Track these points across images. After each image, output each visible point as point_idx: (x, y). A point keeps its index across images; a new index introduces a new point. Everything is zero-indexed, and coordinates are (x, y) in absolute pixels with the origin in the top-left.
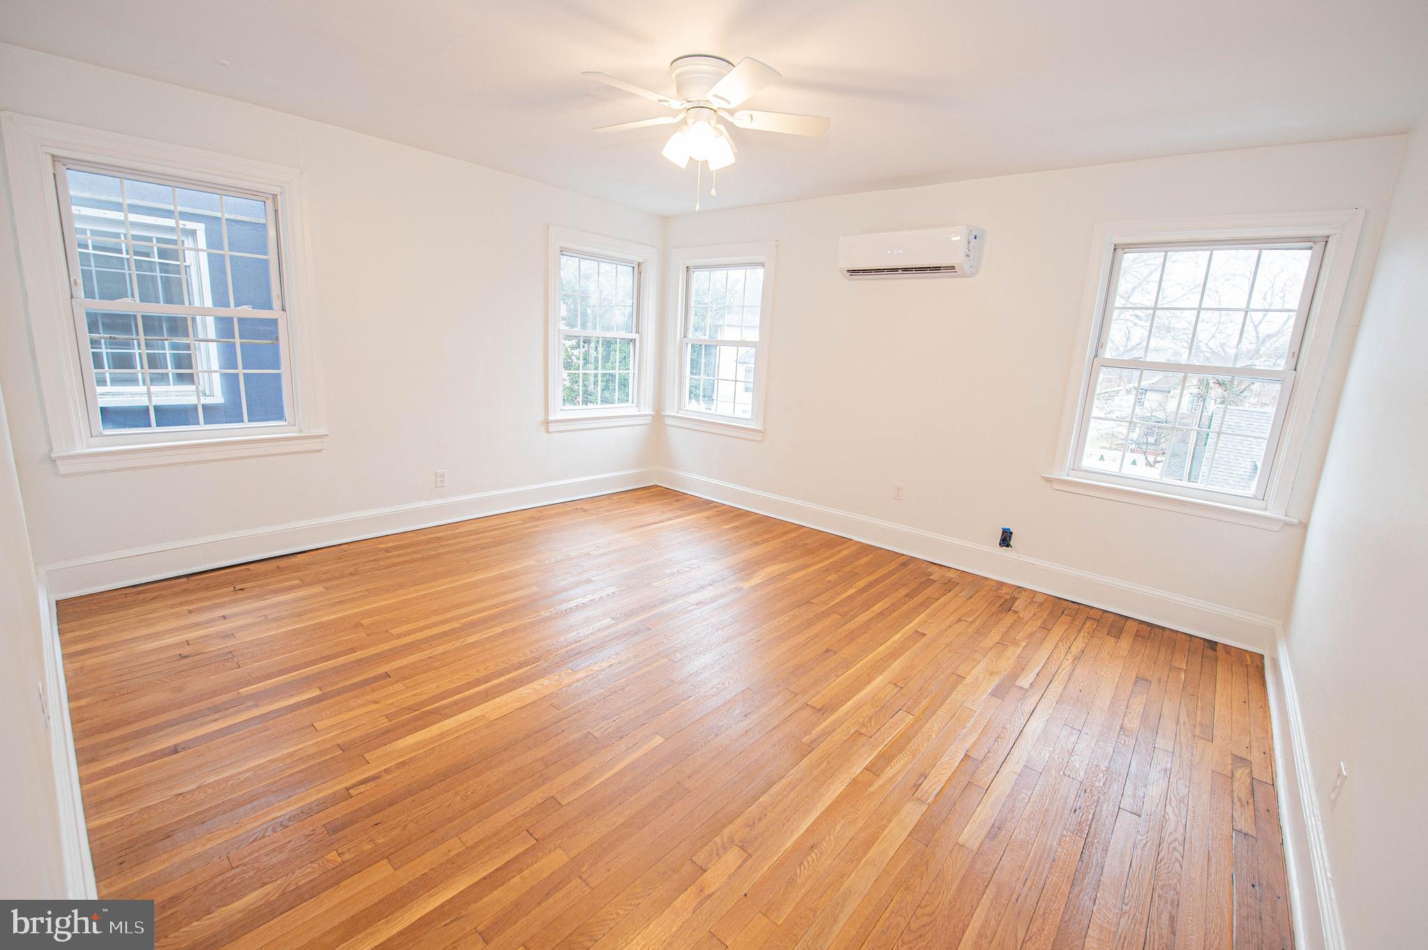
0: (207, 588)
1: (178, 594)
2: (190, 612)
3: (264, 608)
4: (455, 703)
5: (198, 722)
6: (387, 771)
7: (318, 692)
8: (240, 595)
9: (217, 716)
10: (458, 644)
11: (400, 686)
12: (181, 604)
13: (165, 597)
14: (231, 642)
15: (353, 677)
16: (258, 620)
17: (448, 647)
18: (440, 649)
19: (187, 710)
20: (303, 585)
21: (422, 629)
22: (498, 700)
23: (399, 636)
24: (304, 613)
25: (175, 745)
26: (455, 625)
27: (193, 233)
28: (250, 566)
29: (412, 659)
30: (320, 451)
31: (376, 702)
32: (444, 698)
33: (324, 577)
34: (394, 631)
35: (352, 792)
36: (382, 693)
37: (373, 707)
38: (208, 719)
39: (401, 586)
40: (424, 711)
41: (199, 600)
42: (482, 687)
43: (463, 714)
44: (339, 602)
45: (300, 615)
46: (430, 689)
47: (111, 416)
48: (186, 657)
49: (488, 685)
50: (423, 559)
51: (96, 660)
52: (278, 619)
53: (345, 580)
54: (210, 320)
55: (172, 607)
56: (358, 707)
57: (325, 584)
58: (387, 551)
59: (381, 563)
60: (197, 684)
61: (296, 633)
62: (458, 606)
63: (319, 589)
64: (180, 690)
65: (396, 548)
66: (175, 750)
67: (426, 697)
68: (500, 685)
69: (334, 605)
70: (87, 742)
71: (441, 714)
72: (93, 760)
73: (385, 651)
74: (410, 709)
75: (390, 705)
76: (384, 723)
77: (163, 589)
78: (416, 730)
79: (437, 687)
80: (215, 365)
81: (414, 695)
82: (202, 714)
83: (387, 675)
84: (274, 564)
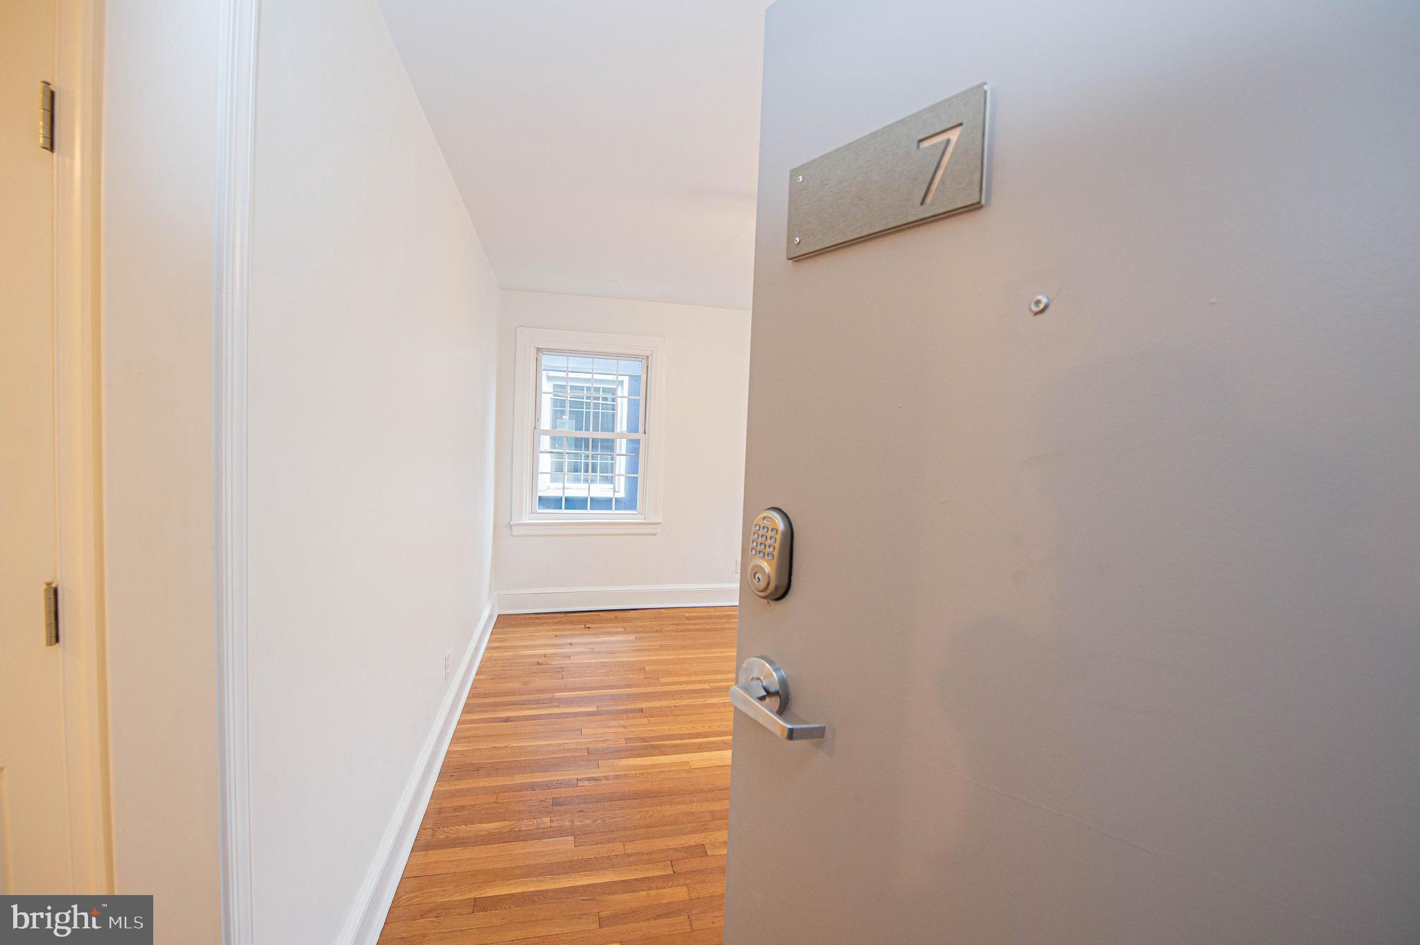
0: (572, 623)
1: (555, 623)
2: (556, 636)
3: (595, 643)
4: (675, 746)
5: (524, 707)
6: (606, 778)
7: (595, 709)
8: (587, 631)
9: (535, 706)
10: (700, 701)
11: (645, 721)
12: (553, 630)
13: (548, 624)
14: (568, 661)
15: (620, 705)
16: (587, 650)
17: (692, 702)
18: (685, 702)
19: (525, 697)
20: (626, 632)
21: (680, 683)
22: (705, 754)
23: (664, 684)
24: (615, 652)
25: (508, 717)
26: (706, 686)
27: (622, 383)
28: (600, 613)
29: (664, 703)
30: (655, 535)
31: (624, 727)
32: (667, 740)
33: (639, 629)
34: (662, 680)
35: (580, 784)
36: (632, 722)
37: (622, 730)
38: (531, 706)
39: (684, 647)
40: (652, 745)
41: (564, 630)
42: (699, 740)
43: (676, 756)
44: (638, 650)
45: (611, 653)
46: (664, 729)
47: (545, 502)
48: (540, 664)
49: (705, 740)
50: (708, 630)
51: (499, 654)
52: (599, 653)
53: (650, 635)
54: (624, 441)
55: (548, 631)
56: (612, 727)
57: (637, 635)
58: (688, 619)
59: (680, 627)
60: (537, 683)
61: (604, 665)
62: (715, 672)
63: (632, 637)
64: (526, 683)
65: (695, 618)
66: (507, 720)
67: (657, 734)
68: (713, 743)
69: (635, 651)
70: (472, 701)
71: (662, 751)
72: (469, 713)
73: (649, 693)
74: (643, 739)
75: (632, 732)
76: (622, 744)
77: (549, 618)
78: (639, 756)
79: (669, 730)
80: (623, 471)
81: (651, 730)
82: (530, 702)
83: (642, 710)
84: (613, 615)
